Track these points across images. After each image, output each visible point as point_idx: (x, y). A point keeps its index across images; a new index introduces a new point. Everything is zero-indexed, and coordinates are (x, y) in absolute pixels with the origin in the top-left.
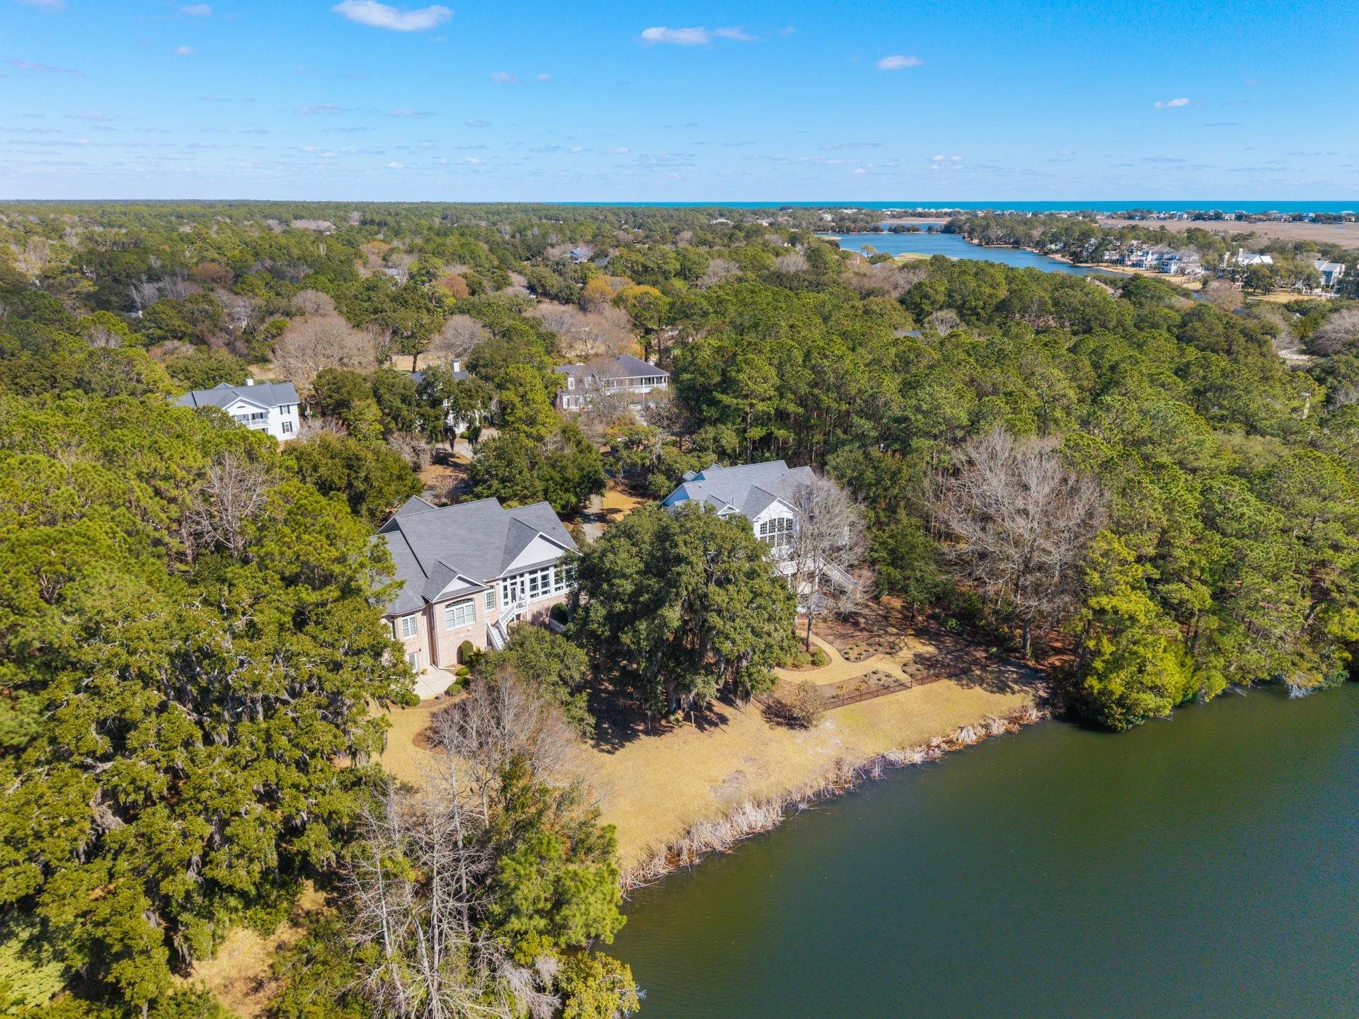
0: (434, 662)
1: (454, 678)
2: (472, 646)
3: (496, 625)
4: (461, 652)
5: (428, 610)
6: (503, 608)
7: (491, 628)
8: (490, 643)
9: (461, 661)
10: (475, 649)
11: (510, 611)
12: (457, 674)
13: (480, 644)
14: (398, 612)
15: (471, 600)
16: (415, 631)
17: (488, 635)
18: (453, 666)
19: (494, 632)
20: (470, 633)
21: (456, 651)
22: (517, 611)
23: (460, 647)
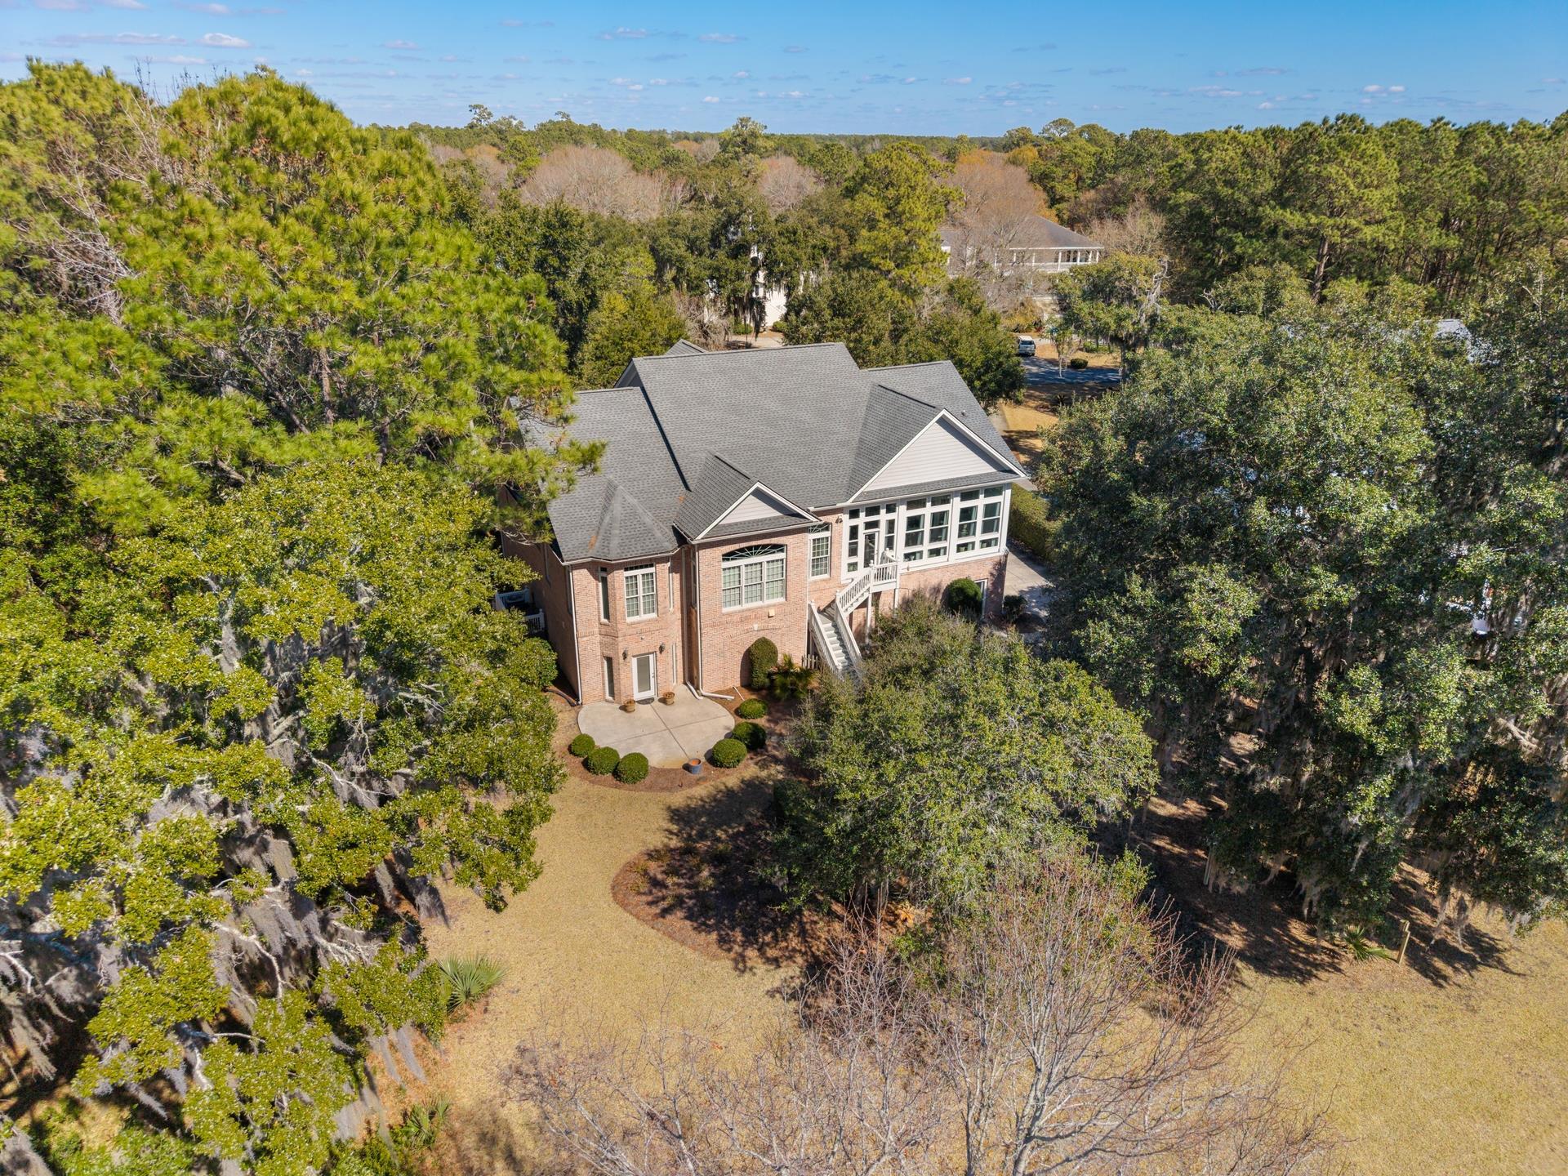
0: (691, 677)
1: (729, 721)
2: (775, 653)
3: (829, 611)
4: (749, 661)
5: (684, 559)
6: (845, 575)
7: (817, 615)
8: (813, 648)
9: (748, 683)
10: (780, 659)
11: (861, 584)
12: (739, 713)
13: (793, 650)
14: (614, 554)
15: (779, 548)
16: (653, 605)
17: (810, 632)
18: (731, 691)
19: (825, 627)
20: (772, 623)
21: (739, 658)
22: (875, 586)
23: (748, 653)
